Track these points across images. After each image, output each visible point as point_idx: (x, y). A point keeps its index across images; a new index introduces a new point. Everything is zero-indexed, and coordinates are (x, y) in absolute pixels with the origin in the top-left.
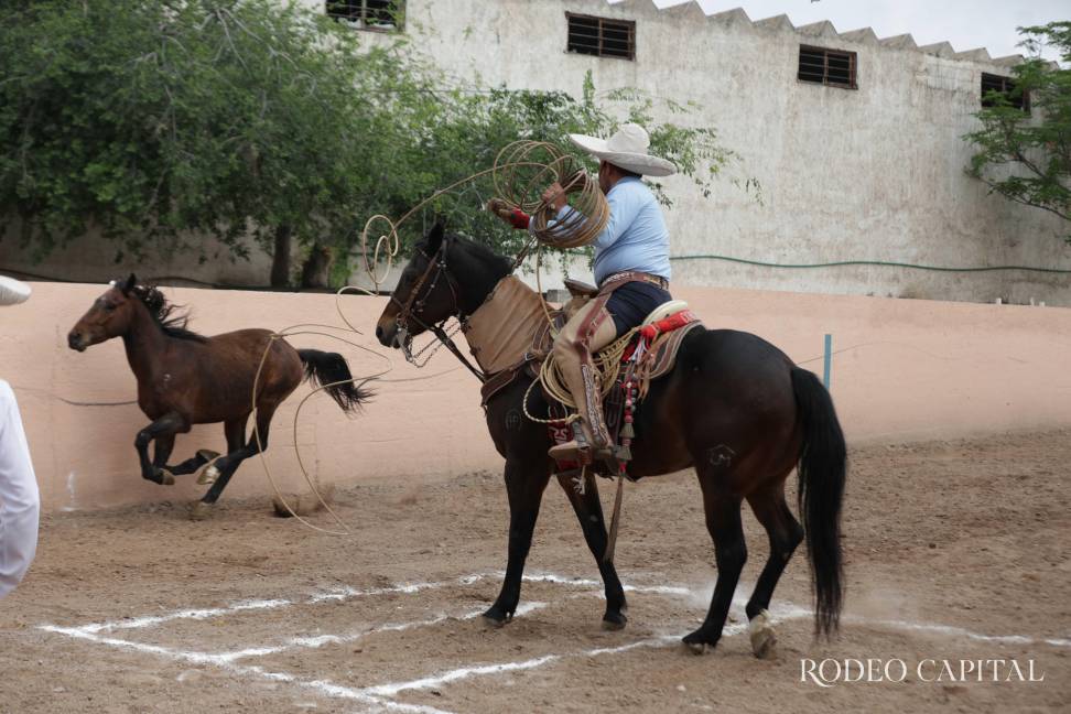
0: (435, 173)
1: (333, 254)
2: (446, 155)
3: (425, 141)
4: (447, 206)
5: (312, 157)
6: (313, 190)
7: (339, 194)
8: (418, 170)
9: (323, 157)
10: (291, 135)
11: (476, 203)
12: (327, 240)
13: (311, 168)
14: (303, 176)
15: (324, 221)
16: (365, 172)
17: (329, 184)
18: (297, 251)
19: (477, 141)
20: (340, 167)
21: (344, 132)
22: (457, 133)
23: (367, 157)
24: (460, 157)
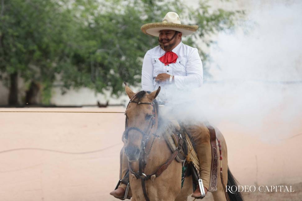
0: (97, 41)
1: (42, 86)
2: (102, 31)
3: (90, 24)
4: (104, 58)
5: (29, 35)
6: (32, 52)
7: (46, 53)
8: (88, 39)
9: (36, 35)
10: (18, 23)
11: (119, 56)
12: (39, 79)
13: (30, 40)
14: (26, 45)
15: (37, 69)
16: (59, 42)
17: (40, 48)
18: (23, 85)
19: (118, 23)
20: (46, 40)
21: (47, 21)
22: (108, 19)
23: (60, 33)
24: (109, 32)
